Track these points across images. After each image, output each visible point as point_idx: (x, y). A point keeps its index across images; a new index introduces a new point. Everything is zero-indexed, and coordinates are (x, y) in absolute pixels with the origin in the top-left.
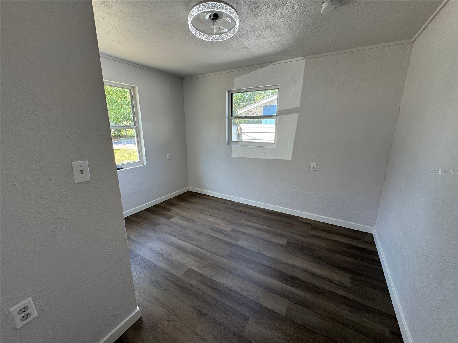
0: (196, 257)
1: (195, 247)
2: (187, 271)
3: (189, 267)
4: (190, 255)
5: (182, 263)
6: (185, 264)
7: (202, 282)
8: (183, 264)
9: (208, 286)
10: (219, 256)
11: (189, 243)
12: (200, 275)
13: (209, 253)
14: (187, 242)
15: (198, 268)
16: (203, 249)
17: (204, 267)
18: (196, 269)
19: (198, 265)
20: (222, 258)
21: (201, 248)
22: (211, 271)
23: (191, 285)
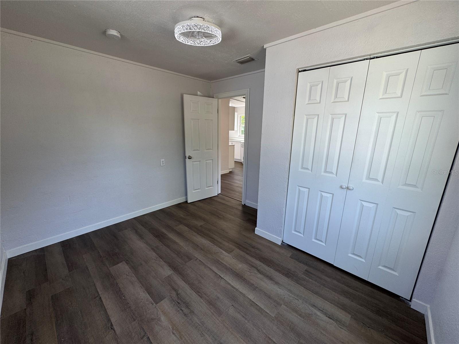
0: (222, 263)
1: (222, 276)
2: (231, 252)
3: (229, 255)
4: (228, 266)
5: (236, 260)
6: (234, 258)
7: (221, 243)
8: (235, 258)
9: (216, 240)
10: (200, 260)
11: (229, 284)
12: (221, 248)
13: (208, 265)
14: (233, 287)
15: (222, 252)
16: (214, 272)
17: (217, 252)
18: (224, 252)
19: (221, 255)
20: (197, 258)
21: (216, 273)
22: (211, 249)
23: (228, 242)
